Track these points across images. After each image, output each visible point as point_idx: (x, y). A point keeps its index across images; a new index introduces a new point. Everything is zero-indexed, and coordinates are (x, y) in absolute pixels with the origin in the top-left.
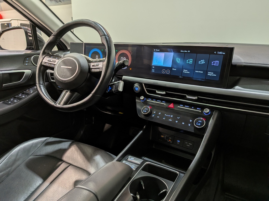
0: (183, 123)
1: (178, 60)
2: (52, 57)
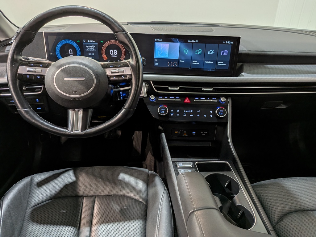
0: (205, 116)
1: (186, 51)
2: (33, 65)
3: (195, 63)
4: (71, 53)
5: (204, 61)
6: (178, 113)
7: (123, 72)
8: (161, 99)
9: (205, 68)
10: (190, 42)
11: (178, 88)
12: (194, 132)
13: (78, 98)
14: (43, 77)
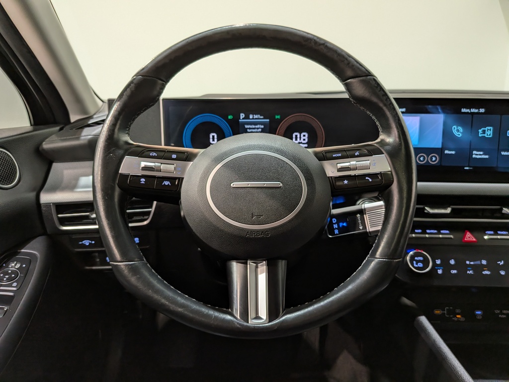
1: (458, 131)
2: (154, 154)
3: (477, 155)
4: (213, 141)
5: (499, 151)
6: (453, 267)
7: (368, 168)
9: (502, 166)
10: (467, 113)
11: (449, 210)
12: (478, 309)
14: (176, 182)
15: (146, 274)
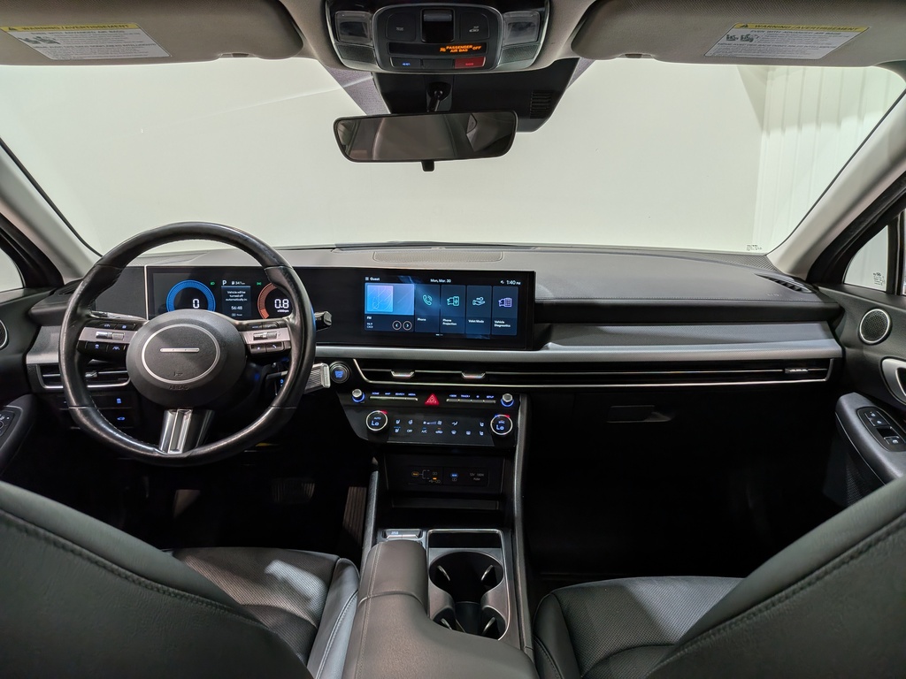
0: (468, 433)
1: (428, 300)
2: (108, 325)
3: (447, 322)
4: (196, 305)
5: (466, 319)
6: (410, 427)
7: (274, 337)
8: (375, 396)
9: (470, 333)
10: (436, 283)
11: (411, 375)
12: (455, 473)
13: (182, 385)
14: (123, 348)
15: (94, 416)
